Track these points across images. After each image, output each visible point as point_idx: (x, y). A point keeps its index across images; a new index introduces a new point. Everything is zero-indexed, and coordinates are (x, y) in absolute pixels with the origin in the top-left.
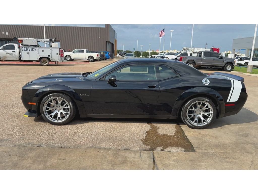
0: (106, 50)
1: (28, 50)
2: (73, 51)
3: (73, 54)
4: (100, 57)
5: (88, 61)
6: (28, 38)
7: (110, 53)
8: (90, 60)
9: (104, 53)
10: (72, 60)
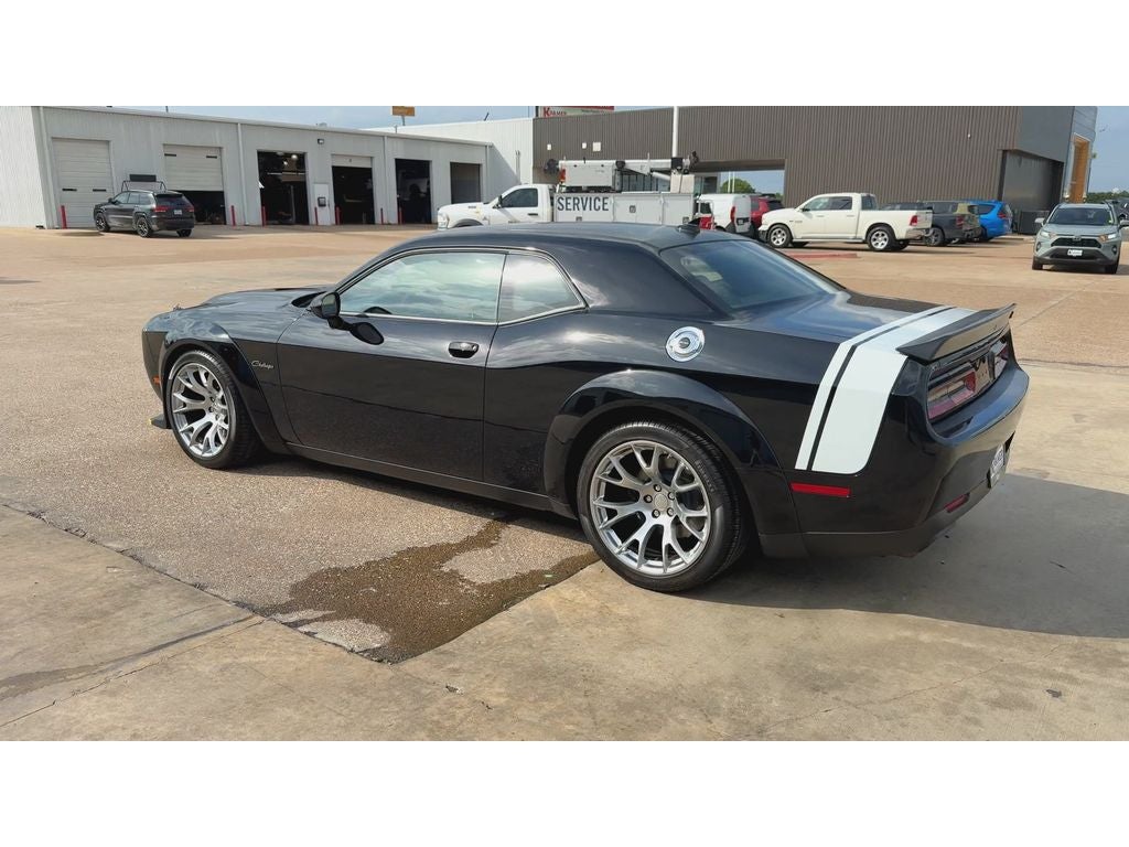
0: (996, 196)
1: (580, 205)
2: (803, 206)
3: (801, 216)
4: (927, 230)
5: (866, 246)
6: (584, 159)
7: (1009, 210)
8: (873, 243)
9: (971, 208)
10: (801, 245)
